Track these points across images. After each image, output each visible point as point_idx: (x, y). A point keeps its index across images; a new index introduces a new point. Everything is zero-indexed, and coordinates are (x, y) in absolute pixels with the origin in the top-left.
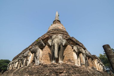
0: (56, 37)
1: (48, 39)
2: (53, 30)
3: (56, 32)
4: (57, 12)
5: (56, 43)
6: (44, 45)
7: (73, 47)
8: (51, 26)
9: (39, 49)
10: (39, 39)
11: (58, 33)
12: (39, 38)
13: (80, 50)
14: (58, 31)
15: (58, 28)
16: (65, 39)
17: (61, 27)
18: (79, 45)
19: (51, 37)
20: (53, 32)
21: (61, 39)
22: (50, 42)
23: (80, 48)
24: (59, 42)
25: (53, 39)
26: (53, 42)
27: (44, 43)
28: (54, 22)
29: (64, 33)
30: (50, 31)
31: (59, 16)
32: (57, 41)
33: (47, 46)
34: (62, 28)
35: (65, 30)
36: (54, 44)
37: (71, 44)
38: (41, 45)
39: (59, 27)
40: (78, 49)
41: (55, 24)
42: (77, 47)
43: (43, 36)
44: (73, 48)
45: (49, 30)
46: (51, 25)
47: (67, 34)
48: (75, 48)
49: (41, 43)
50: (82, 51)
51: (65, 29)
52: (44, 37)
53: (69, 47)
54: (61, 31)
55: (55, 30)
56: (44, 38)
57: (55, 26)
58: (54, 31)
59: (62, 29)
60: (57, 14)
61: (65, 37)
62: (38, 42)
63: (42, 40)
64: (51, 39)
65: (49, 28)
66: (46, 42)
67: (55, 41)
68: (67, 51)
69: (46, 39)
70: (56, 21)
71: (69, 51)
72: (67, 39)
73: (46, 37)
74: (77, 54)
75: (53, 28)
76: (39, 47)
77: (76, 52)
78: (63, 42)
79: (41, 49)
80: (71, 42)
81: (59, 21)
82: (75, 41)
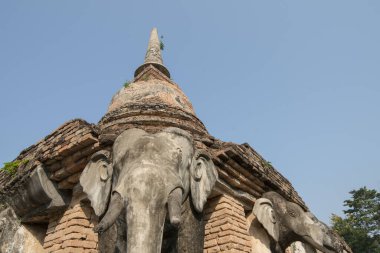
0: (142, 146)
1: (84, 154)
2: (132, 107)
3: (146, 118)
4: (154, 32)
6: (57, 200)
7: (251, 204)
8: (123, 91)
9: (22, 230)
11: (155, 123)
12: (24, 153)
13: (294, 223)
14: (157, 114)
15: (157, 99)
16: (205, 157)
17: (174, 96)
19: (108, 144)
20: (131, 119)
21: (185, 161)
23: (291, 213)
25: (123, 160)
26: (120, 188)
27: (56, 182)
28: (141, 73)
29: (187, 124)
30: (116, 111)
31: (162, 48)
32: (150, 182)
33: (76, 210)
34: (178, 100)
35: (189, 111)
37: (237, 188)
38: (31, 199)
39: (162, 95)
40: (279, 218)
41: (146, 80)
42: (276, 208)
43: (55, 134)
45: (113, 107)
46: (126, 85)
47: (201, 130)
48: (263, 211)
49: (34, 190)
50: (303, 227)
51: (191, 107)
52: (61, 142)
53: (229, 204)
54: (171, 115)
55: (143, 107)
56: (59, 149)
57: (141, 92)
58: (137, 114)
59: (177, 104)
60: (154, 37)
61: (204, 147)
62: (17, 180)
63: (39, 168)
64: (102, 157)
65: (113, 100)
66: (70, 180)
67: (130, 179)
68: (221, 240)
69: (70, 159)
70: (152, 66)
71: (231, 238)
72: (221, 156)
73: (74, 142)
74: (277, 247)
75: (133, 99)
76: (20, 216)
77: (270, 237)
78: (198, 180)
79: (35, 234)
80: (237, 178)
81: (163, 71)
82: (261, 169)
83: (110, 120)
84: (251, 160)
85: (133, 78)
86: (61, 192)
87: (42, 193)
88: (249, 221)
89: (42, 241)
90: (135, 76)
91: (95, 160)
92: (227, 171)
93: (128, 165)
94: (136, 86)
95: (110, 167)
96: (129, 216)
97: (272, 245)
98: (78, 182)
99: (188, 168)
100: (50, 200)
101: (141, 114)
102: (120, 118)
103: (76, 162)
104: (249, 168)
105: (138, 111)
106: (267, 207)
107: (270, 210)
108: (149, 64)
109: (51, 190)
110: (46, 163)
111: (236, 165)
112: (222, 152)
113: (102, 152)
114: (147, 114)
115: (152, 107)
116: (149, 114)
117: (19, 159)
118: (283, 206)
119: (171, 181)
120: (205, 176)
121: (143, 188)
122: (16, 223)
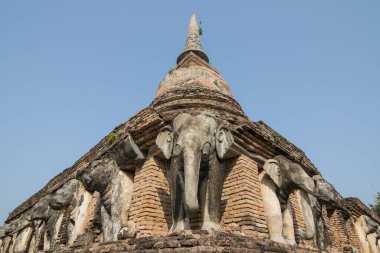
0: (189, 123)
1: (155, 129)
2: (176, 92)
3: (188, 101)
4: (193, 18)
5: (192, 147)
6: (141, 156)
7: (263, 163)
8: (168, 77)
9: (121, 173)
10: (120, 131)
11: (196, 106)
12: (117, 128)
13: (293, 177)
14: (197, 97)
15: (198, 84)
16: (226, 129)
17: (212, 80)
18: (286, 155)
19: (169, 122)
20: (176, 102)
21: (212, 131)
22: (163, 143)
23: (292, 170)
24: (203, 142)
25: (180, 130)
26: (180, 143)
27: (139, 145)
28: (183, 60)
29: (223, 105)
30: (163, 96)
31: (201, 33)
32: (194, 139)
33: (151, 161)
34: (216, 83)
35: (226, 93)
36: (182, 153)
37: (252, 152)
38: (126, 154)
39: (202, 80)
40: (283, 172)
41: (187, 67)
42: (281, 166)
43: (136, 117)
44: (260, 170)
45: (161, 92)
46: (170, 73)
47: (236, 110)
48: (271, 168)
49: (127, 150)
50: (300, 179)
51: (228, 89)
52: (141, 121)
53: (245, 162)
54: (210, 98)
55: (186, 92)
56: (140, 126)
57: (183, 78)
58: (181, 98)
59: (215, 87)
60: (194, 24)
61: (228, 123)
62: (116, 145)
63: (130, 137)
64: (168, 129)
65: (160, 86)
66: (147, 144)
67: (184, 138)
68: (239, 182)
69: (147, 131)
70: (191, 53)
71: (245, 180)
72: (238, 130)
73: (149, 121)
74: (281, 192)
75: (176, 84)
76: (119, 165)
77: (275, 185)
78: (220, 142)
79: (128, 175)
80: (252, 144)
81: (202, 56)
82: (272, 139)
83: (159, 104)
84: (263, 133)
85: (175, 65)
86: (142, 151)
87: (132, 151)
88: (262, 175)
89: (132, 179)
90: (178, 62)
91: (163, 131)
92: (243, 139)
93: (183, 132)
94: (179, 72)
95: (172, 134)
96: (185, 154)
97: (277, 191)
98: (154, 144)
99: (215, 135)
100: (136, 155)
101: (184, 97)
102: (167, 101)
103: (150, 133)
104: (261, 138)
105: (181, 95)
106: (274, 165)
107: (277, 167)
108: (189, 51)
109: (137, 150)
110: (133, 134)
111: (250, 135)
112: (240, 127)
113: (167, 126)
114: (189, 98)
115: (193, 91)
116: (191, 98)
117: (114, 132)
118: (287, 165)
119: (204, 139)
120: (225, 140)
121: (190, 142)
122: (118, 169)
